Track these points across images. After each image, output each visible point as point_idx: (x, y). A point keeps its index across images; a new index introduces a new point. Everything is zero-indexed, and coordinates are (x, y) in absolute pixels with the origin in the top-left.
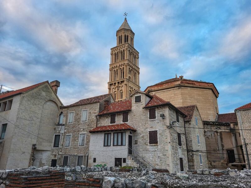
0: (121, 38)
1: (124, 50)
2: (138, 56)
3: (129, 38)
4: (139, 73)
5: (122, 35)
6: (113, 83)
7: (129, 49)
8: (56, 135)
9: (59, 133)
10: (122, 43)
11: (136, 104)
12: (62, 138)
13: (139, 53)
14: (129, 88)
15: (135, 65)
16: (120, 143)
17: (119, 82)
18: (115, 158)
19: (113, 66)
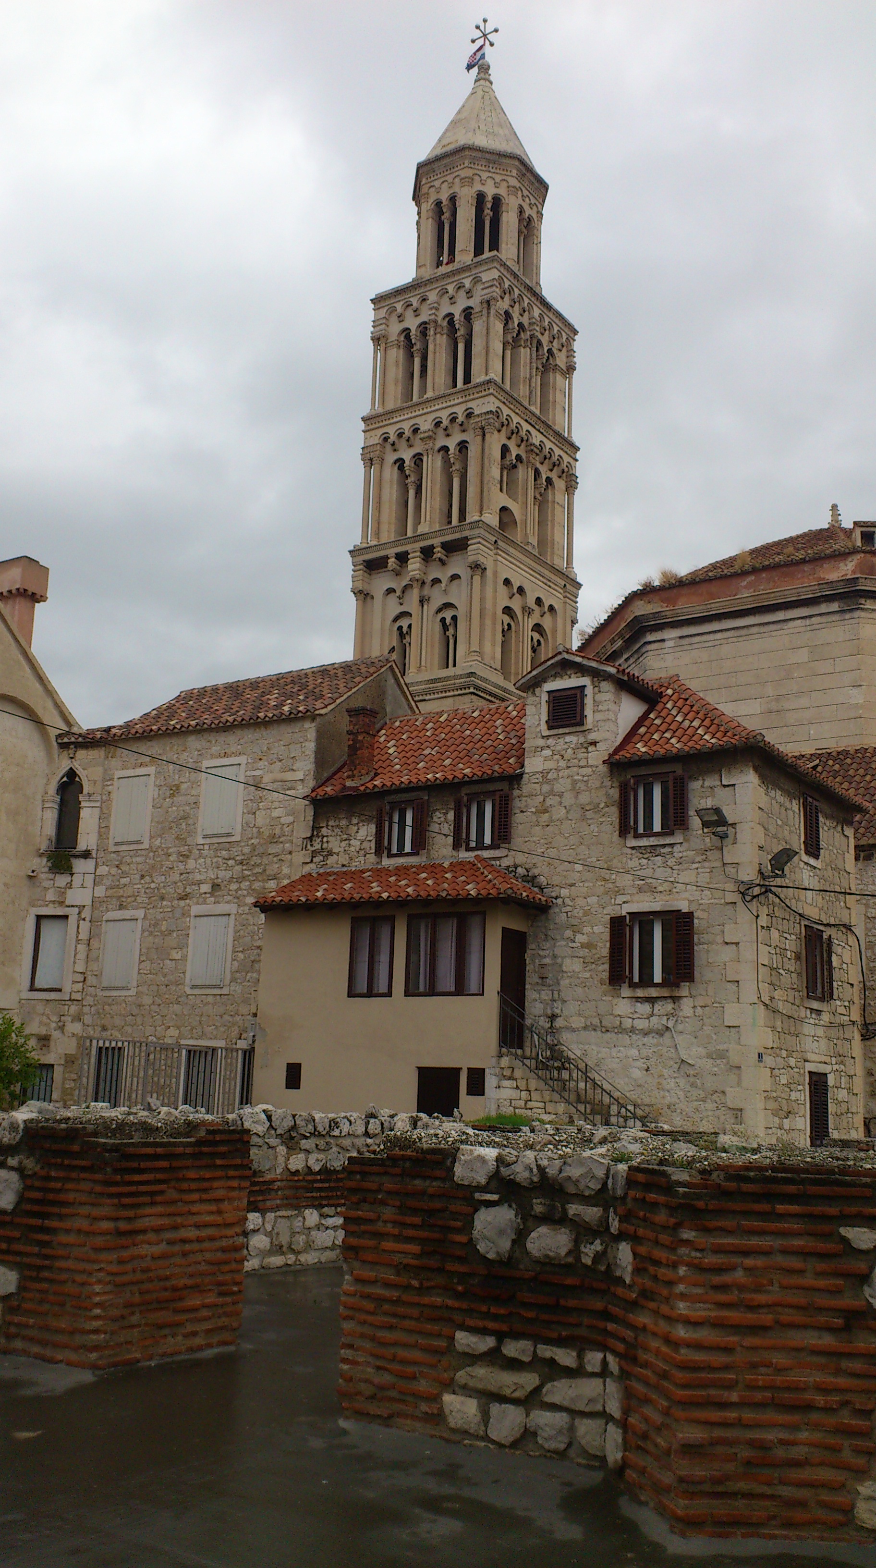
0: (446, 216)
1: (468, 313)
2: (571, 354)
3: (509, 222)
4: (571, 483)
5: (453, 199)
6: (391, 552)
7: (504, 305)
8: (39, 918)
9: (62, 903)
10: (451, 260)
11: (551, 742)
12: (84, 936)
13: (575, 332)
14: (502, 590)
15: (547, 428)
16: (447, 980)
17: (432, 547)
18: (421, 1070)
19: (392, 431)
